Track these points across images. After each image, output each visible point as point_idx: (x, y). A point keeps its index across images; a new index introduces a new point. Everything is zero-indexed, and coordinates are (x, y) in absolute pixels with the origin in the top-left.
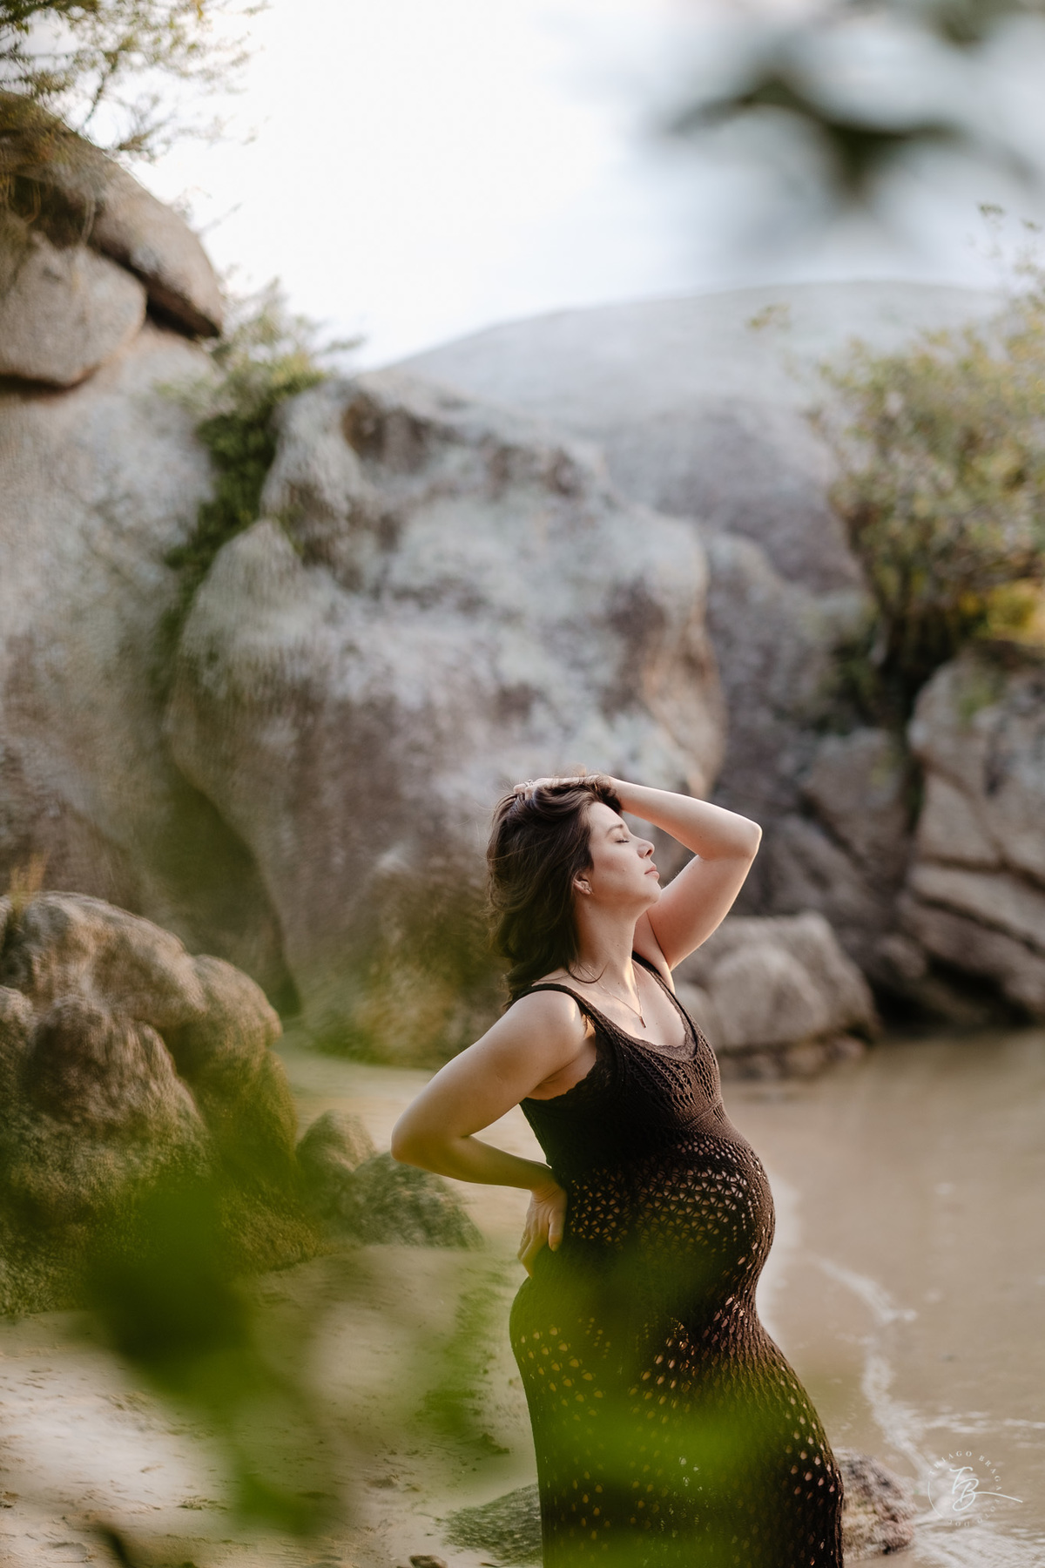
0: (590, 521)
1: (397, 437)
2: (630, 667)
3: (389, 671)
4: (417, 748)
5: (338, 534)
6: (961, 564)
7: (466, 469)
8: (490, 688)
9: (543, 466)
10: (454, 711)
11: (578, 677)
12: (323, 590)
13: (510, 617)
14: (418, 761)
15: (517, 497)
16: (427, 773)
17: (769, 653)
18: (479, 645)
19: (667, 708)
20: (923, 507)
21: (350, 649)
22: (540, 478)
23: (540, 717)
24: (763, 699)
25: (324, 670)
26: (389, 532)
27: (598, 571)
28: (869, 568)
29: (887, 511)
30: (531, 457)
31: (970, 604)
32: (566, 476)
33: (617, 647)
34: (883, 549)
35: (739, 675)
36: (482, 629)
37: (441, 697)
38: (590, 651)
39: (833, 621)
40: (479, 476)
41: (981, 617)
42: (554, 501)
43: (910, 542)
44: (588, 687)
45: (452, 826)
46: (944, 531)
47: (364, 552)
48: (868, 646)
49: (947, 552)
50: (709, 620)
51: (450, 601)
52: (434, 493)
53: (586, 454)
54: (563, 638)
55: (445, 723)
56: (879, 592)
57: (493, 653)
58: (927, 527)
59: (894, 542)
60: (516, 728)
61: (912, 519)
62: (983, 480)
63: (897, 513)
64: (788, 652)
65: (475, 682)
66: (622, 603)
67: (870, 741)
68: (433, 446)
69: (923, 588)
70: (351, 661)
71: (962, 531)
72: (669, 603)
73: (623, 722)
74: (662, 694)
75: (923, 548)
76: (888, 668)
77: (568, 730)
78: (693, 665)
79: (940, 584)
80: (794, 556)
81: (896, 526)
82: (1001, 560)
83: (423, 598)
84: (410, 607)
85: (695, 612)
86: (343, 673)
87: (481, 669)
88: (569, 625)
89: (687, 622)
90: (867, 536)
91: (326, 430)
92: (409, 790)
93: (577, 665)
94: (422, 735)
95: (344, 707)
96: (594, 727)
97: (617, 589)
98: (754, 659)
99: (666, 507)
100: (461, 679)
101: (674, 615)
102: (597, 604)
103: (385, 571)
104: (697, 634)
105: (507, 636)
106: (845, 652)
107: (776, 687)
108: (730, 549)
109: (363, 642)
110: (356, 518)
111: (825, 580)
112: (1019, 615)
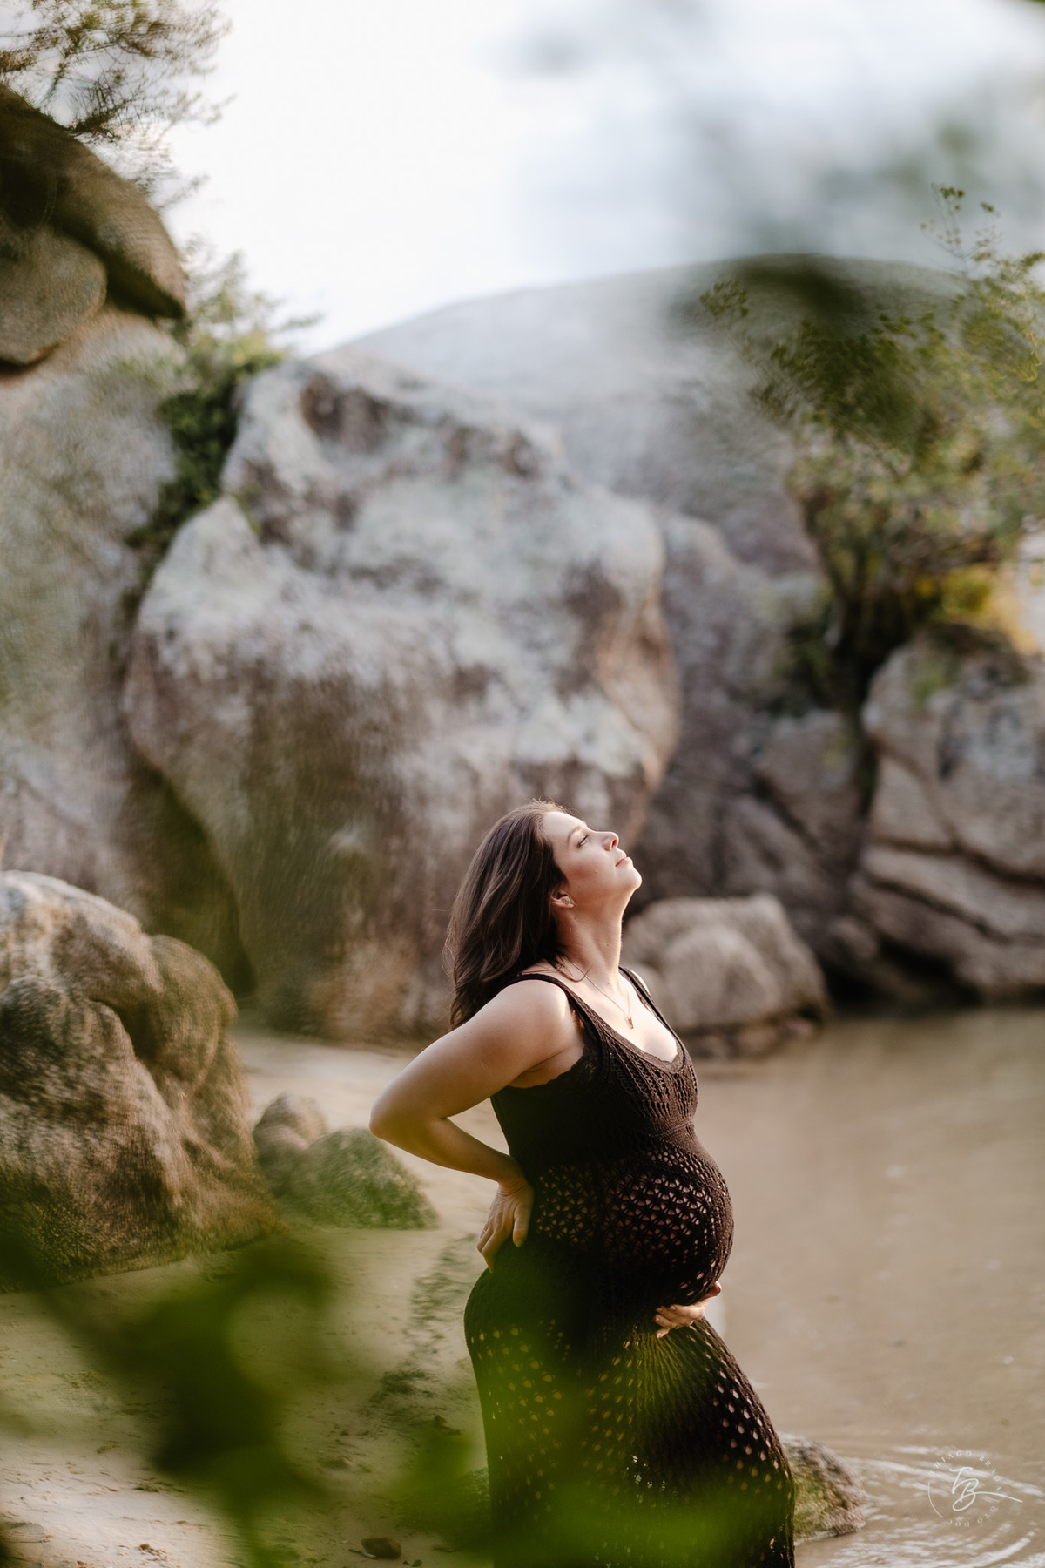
0: (548, 503)
1: (354, 417)
2: (586, 649)
3: (345, 651)
4: (375, 728)
5: (293, 513)
6: (916, 549)
7: (424, 450)
8: (447, 669)
9: (500, 447)
10: (411, 690)
11: (534, 658)
12: (279, 566)
13: (467, 598)
14: (376, 740)
15: (475, 478)
16: (385, 752)
17: (724, 635)
18: (436, 625)
19: (622, 690)
20: (878, 492)
21: (305, 627)
22: (497, 459)
23: (496, 697)
24: (718, 680)
25: (279, 649)
26: (345, 511)
27: (555, 553)
28: (824, 551)
29: (844, 494)
30: (489, 438)
31: (925, 588)
32: (524, 457)
33: (573, 629)
34: (839, 531)
35: (695, 656)
36: (439, 609)
37: (398, 677)
38: (546, 632)
39: (788, 603)
40: (437, 457)
41: (936, 601)
42: (511, 482)
43: (865, 524)
44: (544, 667)
45: (409, 807)
46: (900, 515)
47: (319, 531)
48: (823, 629)
49: (902, 536)
50: (665, 601)
51: (407, 581)
52: (391, 474)
53: (544, 436)
54: (520, 619)
55: (403, 703)
56: (834, 575)
57: (450, 634)
58: (882, 511)
59: (849, 524)
60: (472, 708)
61: (868, 503)
62: (941, 468)
63: (853, 496)
64: (743, 632)
65: (432, 661)
66: (578, 585)
67: (824, 723)
68: (392, 426)
69: (879, 572)
70: (306, 639)
71: (918, 515)
72: (625, 585)
73: (578, 703)
74: (618, 675)
75: (879, 531)
76: (843, 651)
77: (524, 711)
78: (648, 646)
79: (895, 567)
80: (750, 538)
81: (852, 509)
82: (956, 545)
83: (380, 577)
84: (367, 586)
85: (651, 594)
86: (297, 651)
87: (438, 649)
88: (525, 606)
89: (643, 605)
90: (823, 519)
91: (283, 409)
92: (366, 769)
93: (533, 645)
94: (379, 714)
95: (299, 685)
96: (550, 708)
97: (573, 571)
98: (710, 640)
99: (622, 488)
100: (419, 659)
101: (631, 598)
102: (553, 586)
103: (342, 549)
104: (653, 616)
105: (463, 616)
106: (800, 633)
107: (731, 668)
108: (688, 531)
109: (319, 620)
110: (312, 498)
111: (780, 562)
112: (974, 599)
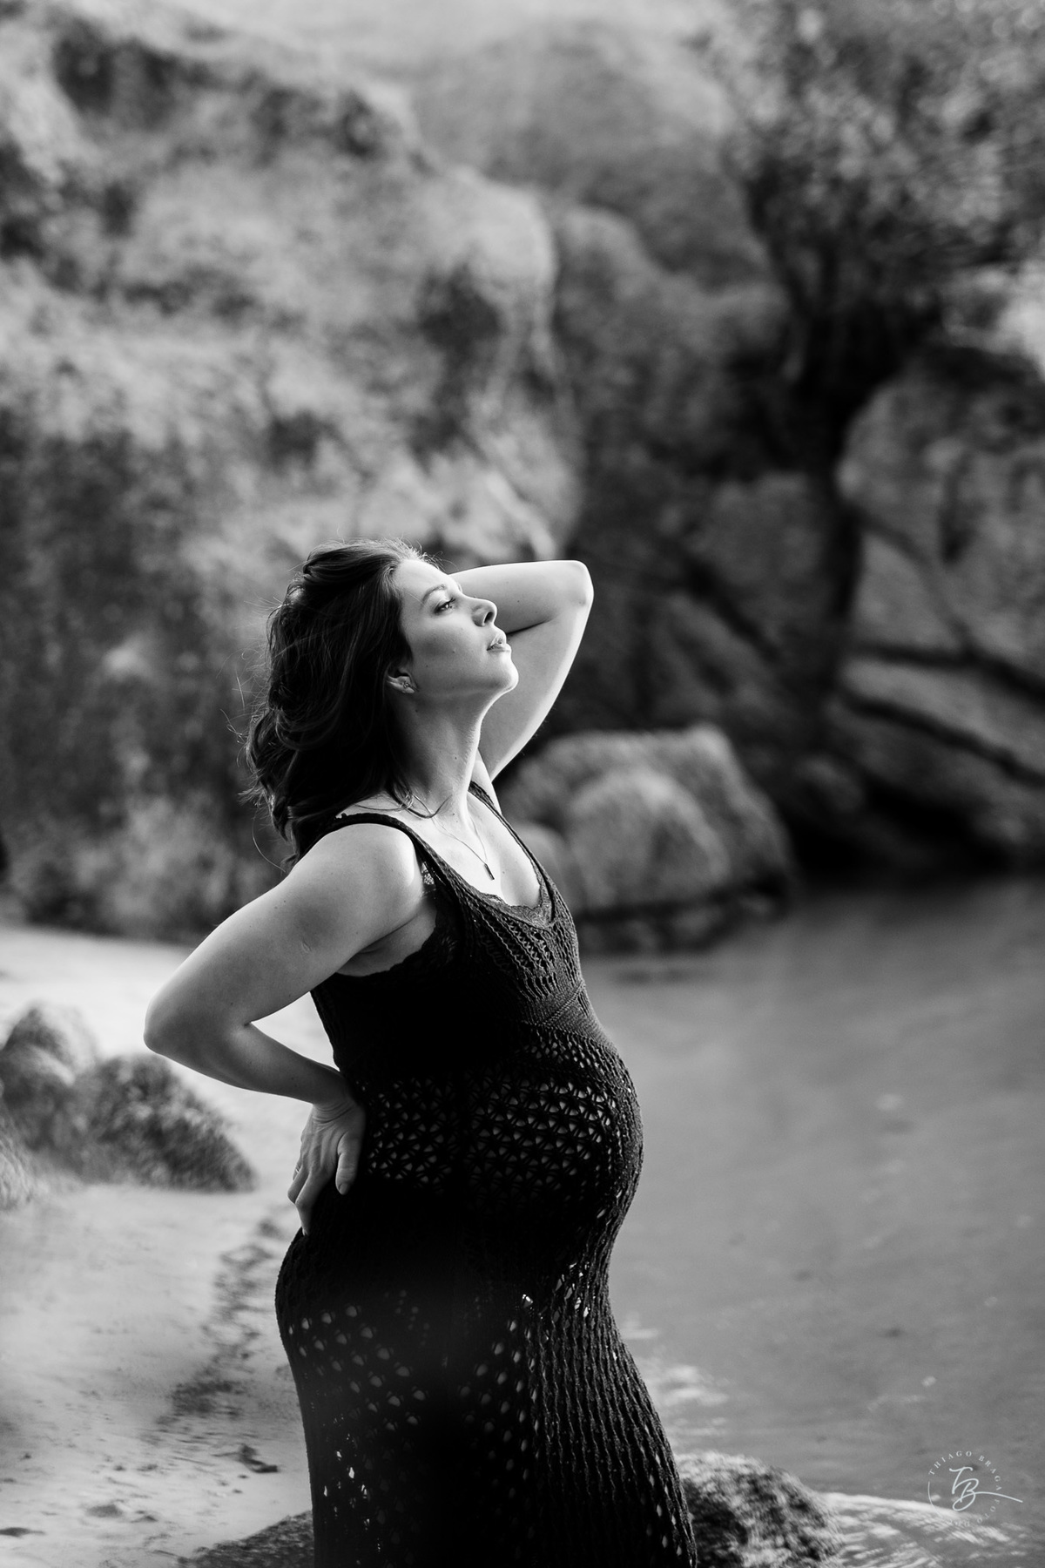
0: (396, 190)
1: (128, 80)
2: (452, 391)
3: (120, 399)
4: (158, 504)
5: (47, 212)
6: (905, 244)
7: (224, 122)
8: (259, 420)
9: (329, 116)
10: (209, 451)
11: (379, 403)
12: (27, 287)
13: (286, 323)
14: (162, 521)
15: (294, 160)
16: (174, 537)
17: (643, 368)
18: (244, 361)
19: (502, 446)
20: (850, 166)
21: (66, 368)
22: (324, 132)
23: (329, 459)
24: (636, 432)
25: (29, 398)
26: (117, 209)
27: (405, 258)
28: (777, 251)
29: (801, 174)
30: (314, 105)
31: (918, 299)
32: (361, 129)
33: (433, 362)
34: (798, 223)
35: (603, 398)
36: (248, 341)
37: (191, 433)
38: (396, 369)
39: (729, 325)
40: (243, 132)
41: (934, 315)
42: (344, 164)
43: (834, 217)
44: (394, 416)
45: (209, 611)
46: (882, 196)
47: (81, 236)
48: (780, 357)
49: (885, 227)
50: (559, 323)
51: (203, 301)
52: (180, 156)
53: (389, 100)
54: (360, 350)
55: (197, 468)
56: (791, 282)
57: (264, 377)
58: (859, 192)
59: (813, 215)
60: (296, 476)
61: (836, 183)
62: (934, 129)
63: (815, 175)
64: (669, 365)
65: (238, 410)
66: (438, 302)
67: (784, 488)
68: (180, 91)
69: (853, 275)
70: (66, 384)
71: (905, 199)
72: (503, 300)
73: (441, 464)
74: (497, 425)
75: (851, 221)
76: (807, 387)
77: (367, 477)
78: (535, 385)
79: (876, 271)
80: (675, 237)
81: (815, 192)
82: (959, 237)
83: (165, 297)
84: (149, 311)
85: (540, 312)
86: (56, 398)
87: (247, 394)
88: (365, 332)
89: (529, 327)
90: (774, 209)
91: (29, 71)
92: (149, 561)
93: (378, 387)
94: (167, 485)
95: (58, 447)
96: (403, 473)
97: (431, 283)
98: (623, 376)
99: (499, 171)
100: (220, 409)
101: (511, 319)
102: (404, 305)
103: (114, 260)
104: (542, 343)
105: (283, 349)
106: (747, 365)
107: (653, 415)
108: (587, 226)
109: (83, 359)
110: (72, 192)
111: (718, 269)
112: (986, 312)
